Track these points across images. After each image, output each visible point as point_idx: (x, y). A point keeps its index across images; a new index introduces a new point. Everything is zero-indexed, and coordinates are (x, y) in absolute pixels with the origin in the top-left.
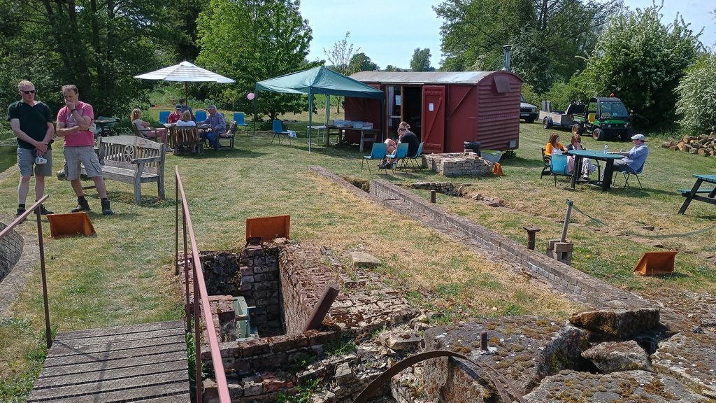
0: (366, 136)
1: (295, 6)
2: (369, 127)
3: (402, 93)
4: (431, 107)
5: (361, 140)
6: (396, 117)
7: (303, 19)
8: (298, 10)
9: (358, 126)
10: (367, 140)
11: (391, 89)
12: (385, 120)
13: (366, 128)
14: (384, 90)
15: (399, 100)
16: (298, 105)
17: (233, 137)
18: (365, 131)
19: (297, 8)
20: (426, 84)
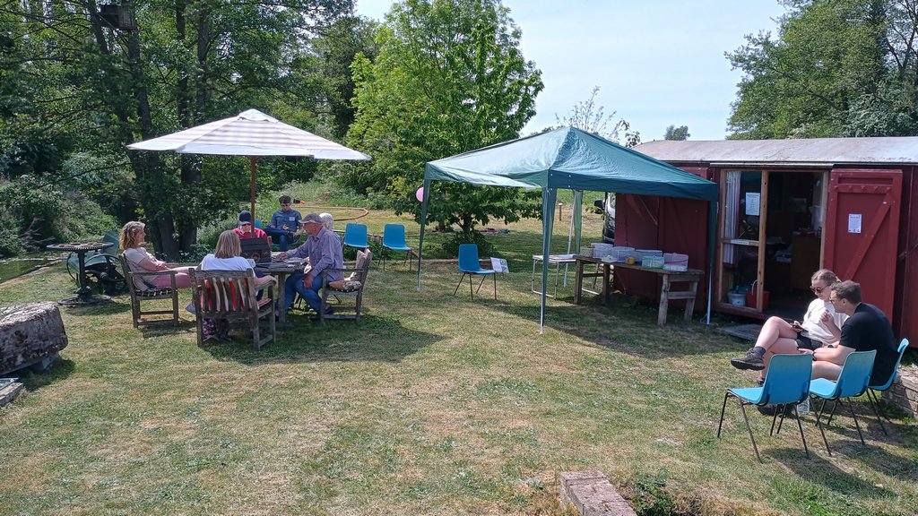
0: (675, 287)
1: (514, 40)
2: (677, 264)
3: (764, 188)
4: (855, 223)
5: (663, 296)
6: (746, 242)
7: (526, 61)
8: (518, 48)
9: (653, 260)
10: (675, 296)
11: (733, 179)
12: (717, 247)
13: (673, 268)
14: (717, 180)
15: (755, 203)
16: (513, 206)
17: (359, 290)
18: (671, 274)
19: (516, 44)
20: (838, 166)
